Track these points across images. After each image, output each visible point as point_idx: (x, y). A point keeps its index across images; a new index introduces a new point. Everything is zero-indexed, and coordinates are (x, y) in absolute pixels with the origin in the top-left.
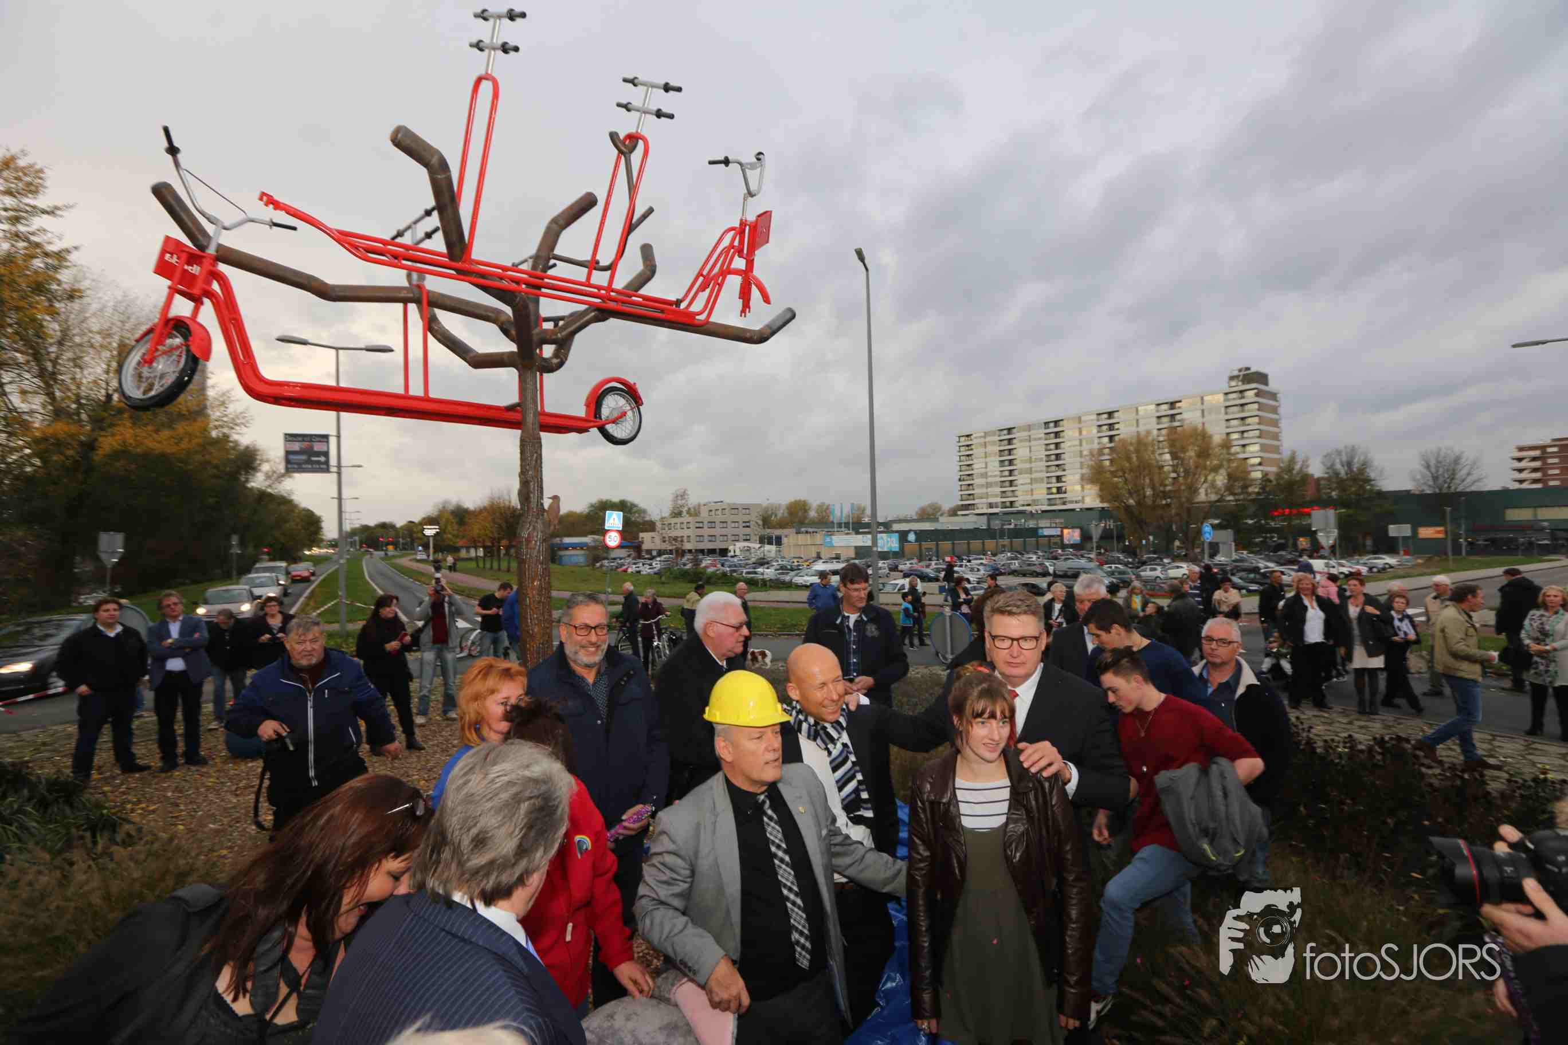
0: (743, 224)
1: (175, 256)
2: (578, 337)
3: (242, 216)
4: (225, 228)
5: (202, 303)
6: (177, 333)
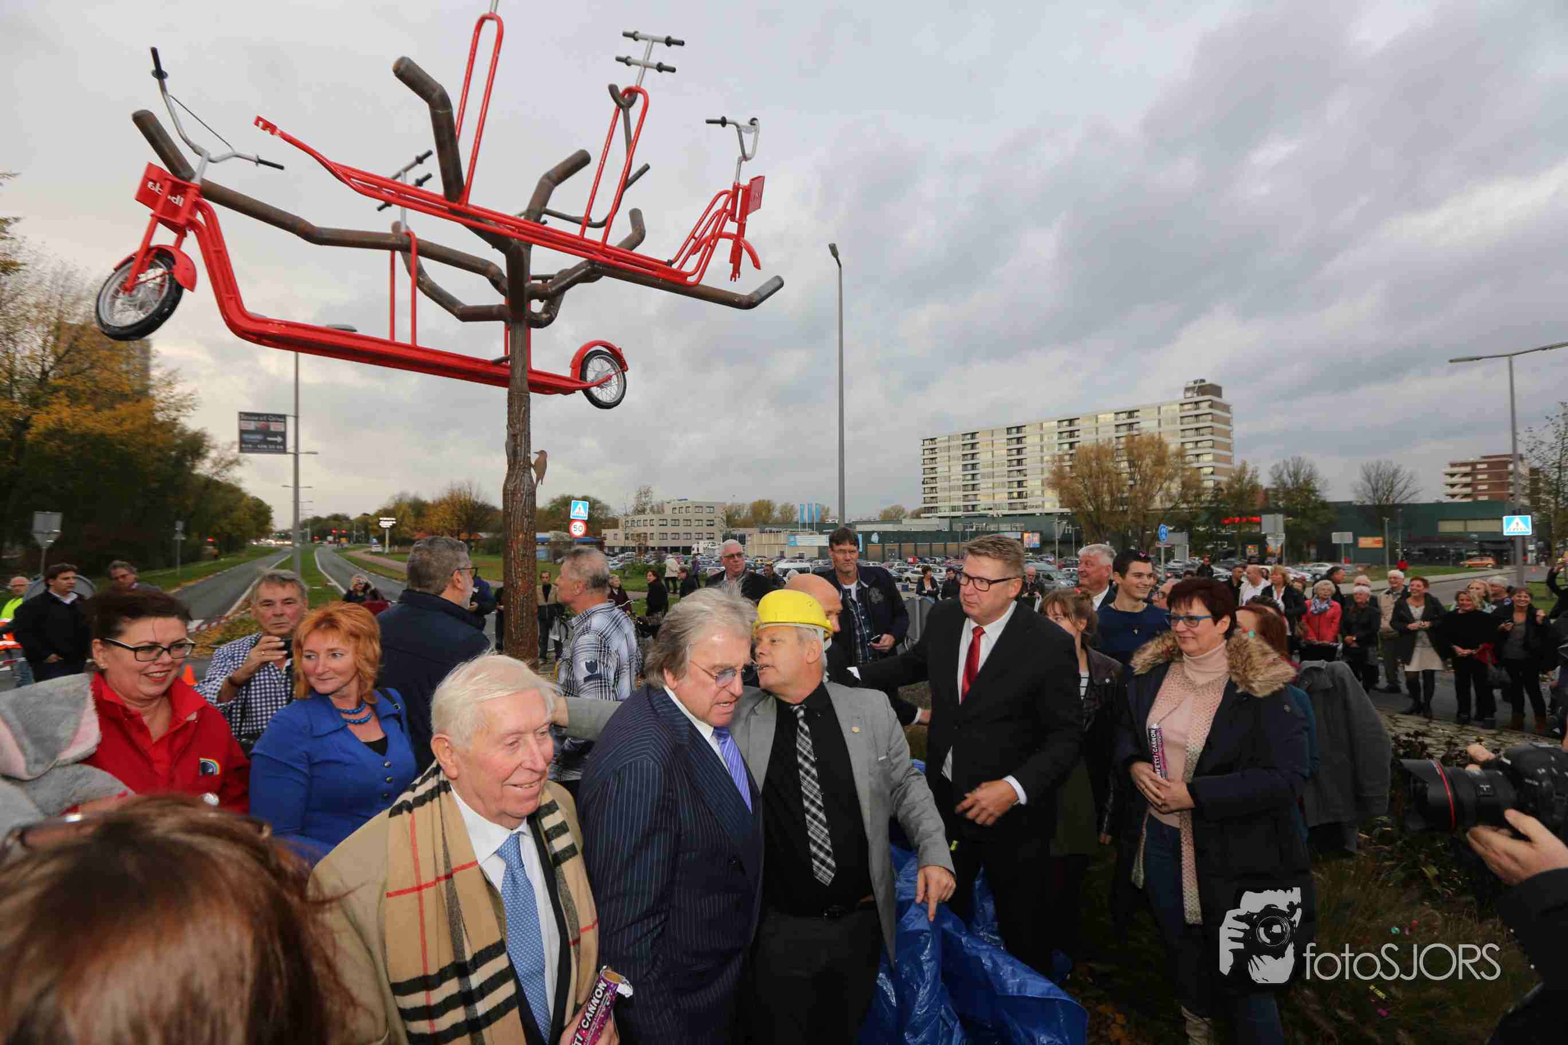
0: (736, 188)
1: (158, 185)
2: (569, 293)
3: (228, 151)
4: (211, 161)
5: (185, 235)
6: (159, 263)
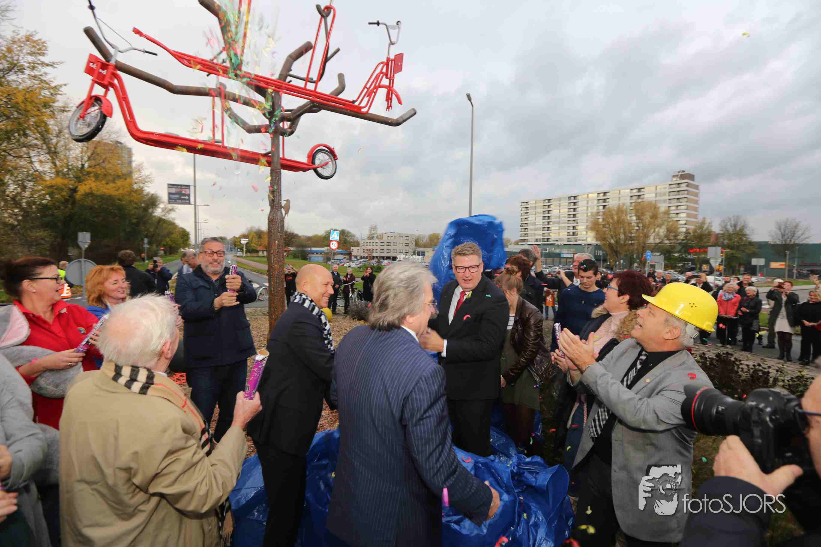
0: (388, 59)
1: (95, 64)
2: (301, 119)
3: (129, 46)
4: (120, 52)
5: (109, 89)
6: (95, 103)
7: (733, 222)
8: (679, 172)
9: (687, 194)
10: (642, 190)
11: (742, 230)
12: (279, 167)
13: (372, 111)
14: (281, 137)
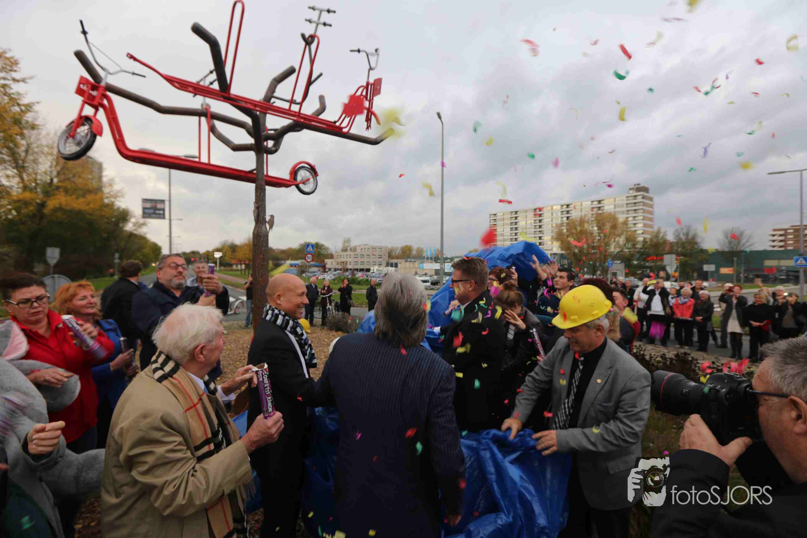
0: (368, 84)
1: (85, 86)
3: (119, 69)
4: (110, 74)
5: (98, 109)
6: (86, 123)
7: (685, 231)
8: (635, 185)
9: (643, 205)
10: (602, 202)
11: (693, 238)
12: (264, 183)
13: (353, 131)
14: (265, 155)
